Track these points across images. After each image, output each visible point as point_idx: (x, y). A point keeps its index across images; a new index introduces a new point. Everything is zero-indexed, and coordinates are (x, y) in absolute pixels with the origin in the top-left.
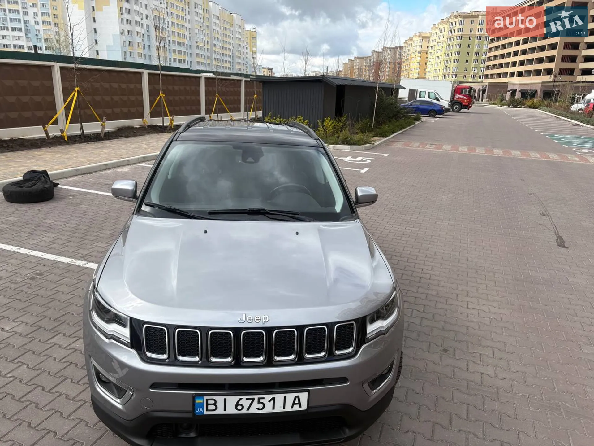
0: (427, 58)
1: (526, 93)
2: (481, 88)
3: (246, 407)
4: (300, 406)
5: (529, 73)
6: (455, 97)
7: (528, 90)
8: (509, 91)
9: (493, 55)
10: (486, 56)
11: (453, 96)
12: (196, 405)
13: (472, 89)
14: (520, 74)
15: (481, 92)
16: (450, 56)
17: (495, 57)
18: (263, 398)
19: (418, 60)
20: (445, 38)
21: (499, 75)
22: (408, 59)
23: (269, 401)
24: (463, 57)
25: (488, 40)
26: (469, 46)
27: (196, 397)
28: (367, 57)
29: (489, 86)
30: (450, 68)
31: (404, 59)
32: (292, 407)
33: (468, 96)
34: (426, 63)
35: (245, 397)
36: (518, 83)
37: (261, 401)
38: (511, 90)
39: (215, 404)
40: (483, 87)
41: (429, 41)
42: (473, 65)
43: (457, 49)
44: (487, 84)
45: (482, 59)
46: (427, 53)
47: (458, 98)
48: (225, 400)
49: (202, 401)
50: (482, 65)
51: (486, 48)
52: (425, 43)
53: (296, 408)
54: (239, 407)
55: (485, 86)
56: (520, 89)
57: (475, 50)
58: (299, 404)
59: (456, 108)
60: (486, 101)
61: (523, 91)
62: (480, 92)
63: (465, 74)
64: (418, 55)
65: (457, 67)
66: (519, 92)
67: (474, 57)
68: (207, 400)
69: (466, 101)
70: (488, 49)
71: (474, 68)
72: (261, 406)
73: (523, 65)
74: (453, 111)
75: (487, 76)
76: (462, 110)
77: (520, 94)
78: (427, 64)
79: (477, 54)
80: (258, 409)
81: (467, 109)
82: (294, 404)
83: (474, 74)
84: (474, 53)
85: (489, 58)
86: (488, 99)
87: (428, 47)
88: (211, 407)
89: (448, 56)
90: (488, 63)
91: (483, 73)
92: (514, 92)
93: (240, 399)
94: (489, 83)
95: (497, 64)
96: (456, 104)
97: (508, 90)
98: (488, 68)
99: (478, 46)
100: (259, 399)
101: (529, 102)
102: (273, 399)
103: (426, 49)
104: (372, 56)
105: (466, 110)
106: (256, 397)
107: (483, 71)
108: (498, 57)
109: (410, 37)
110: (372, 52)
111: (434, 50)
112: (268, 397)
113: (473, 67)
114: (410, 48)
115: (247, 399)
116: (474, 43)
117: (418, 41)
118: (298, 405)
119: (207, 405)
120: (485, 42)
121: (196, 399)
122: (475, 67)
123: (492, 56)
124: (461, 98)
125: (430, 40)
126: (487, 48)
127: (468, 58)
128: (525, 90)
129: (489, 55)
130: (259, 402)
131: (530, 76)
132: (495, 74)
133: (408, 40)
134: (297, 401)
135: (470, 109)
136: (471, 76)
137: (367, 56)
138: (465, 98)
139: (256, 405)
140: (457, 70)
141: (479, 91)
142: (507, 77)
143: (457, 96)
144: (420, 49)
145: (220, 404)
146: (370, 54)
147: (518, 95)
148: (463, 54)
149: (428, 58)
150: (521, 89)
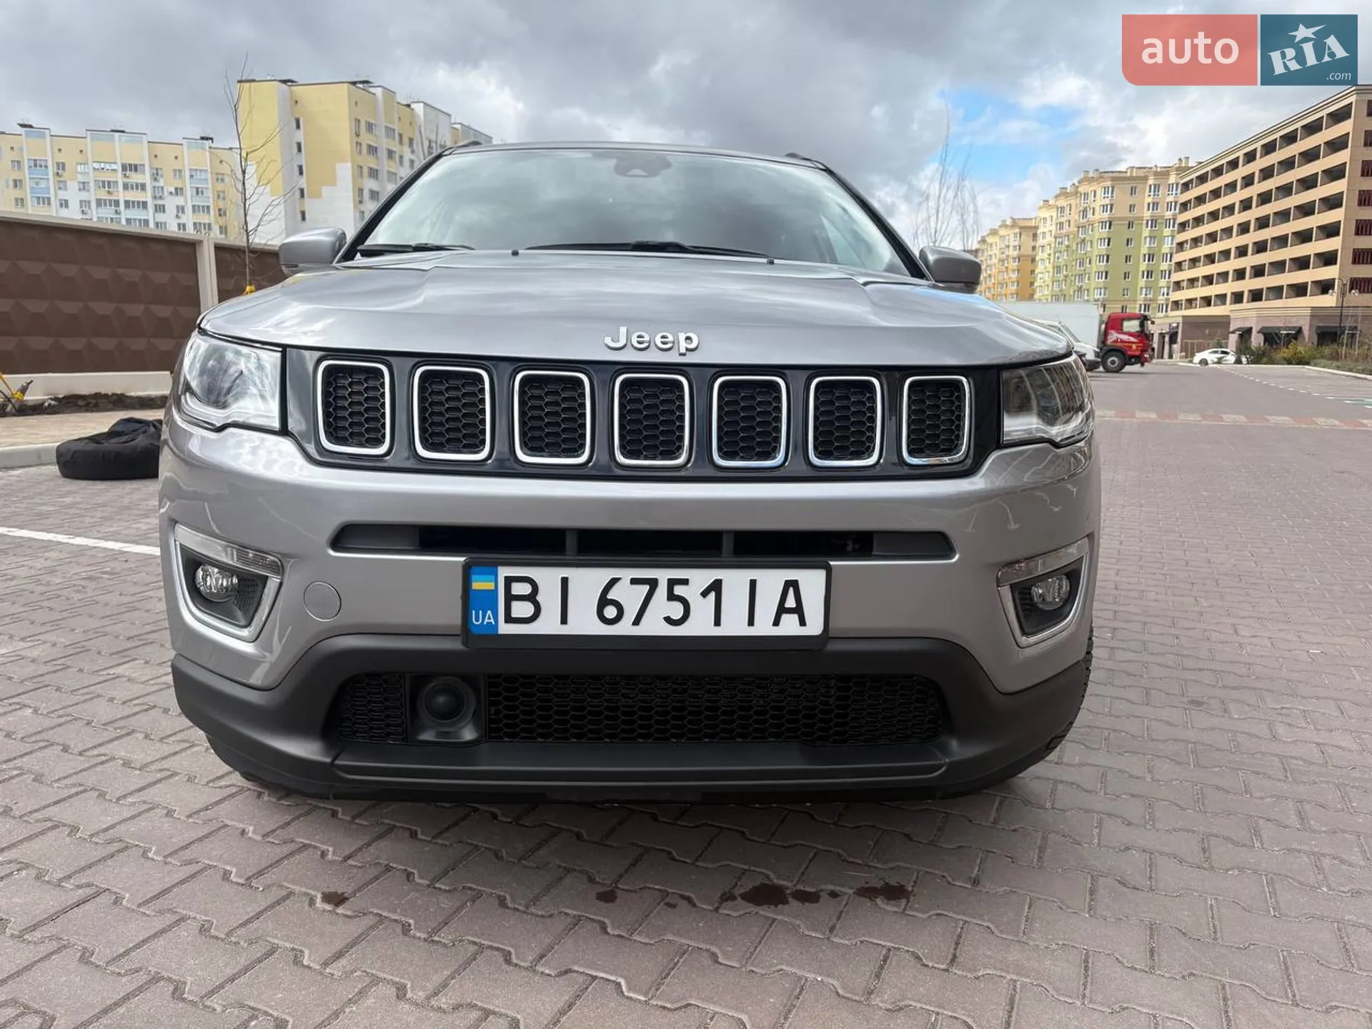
0: (1033, 272)
1: (1276, 334)
2: (1166, 330)
3: (630, 614)
4: (803, 622)
5: (1277, 292)
6: (1109, 337)
7: (1279, 328)
8: (1233, 332)
9: (1187, 258)
10: (1171, 261)
11: (1104, 337)
12: (473, 600)
13: (1148, 320)
14: (1256, 296)
15: (1167, 339)
16: (1088, 265)
17: (1194, 262)
18: (685, 582)
19: (1014, 276)
20: (1073, 229)
21: (1207, 301)
23: (705, 594)
24: (1118, 266)
25: (1174, 227)
27: (475, 569)
29: (1183, 323)
30: (1088, 290)
32: (776, 622)
33: (1139, 336)
34: (1032, 284)
35: (627, 574)
36: (1254, 313)
37: (678, 590)
38: (1238, 330)
39: (532, 598)
40: (1170, 326)
41: (1035, 236)
42: (1142, 282)
44: (1180, 320)
45: (1162, 268)
46: (1033, 260)
47: (1116, 341)
48: (565, 581)
49: (490, 586)
50: (1163, 283)
51: (1170, 245)
52: (1027, 240)
53: (790, 626)
54: (610, 612)
55: (1175, 325)
56: (1260, 327)
57: (1144, 250)
58: (799, 610)
59: (1113, 362)
60: (1181, 357)
61: (1266, 331)
62: (1164, 337)
63: (1124, 304)
65: (1105, 288)
66: (1258, 332)
67: (1143, 266)
68: (509, 581)
69: (1134, 346)
70: (1174, 245)
71: (1144, 290)
72: (676, 611)
73: (1263, 275)
74: (1107, 370)
75: (1177, 304)
76: (1128, 368)
77: (1261, 338)
78: (1036, 284)
79: (1151, 257)
80: (668, 620)
81: (1139, 365)
82: (782, 610)
83: (1147, 303)
86: (1184, 354)
87: (1034, 248)
88: (522, 609)
89: (1081, 264)
90: (1177, 277)
91: (1167, 300)
92: (1245, 334)
93: (614, 582)
94: (1184, 317)
95: (1198, 278)
96: (1110, 354)
97: (1231, 330)
98: (1178, 285)
99: (1150, 241)
100: (672, 583)
101: (1285, 352)
102: (716, 587)
103: (1030, 252)
105: (1137, 368)
106: (663, 575)
107: (1168, 294)
108: (1200, 261)
109: (991, 230)
111: (1049, 255)
112: (700, 578)
113: (1142, 288)
115: (634, 581)
116: (1141, 235)
117: (1012, 236)
118: (795, 617)
119: (510, 598)
120: (1167, 232)
121: (474, 577)
122: (1146, 288)
123: (1185, 261)
124: (1122, 341)
125: (1039, 232)
126: (1172, 244)
128: (1272, 328)
129: (1178, 257)
130: (672, 597)
131: (1281, 298)
132: (1196, 299)
133: (988, 235)
134: (791, 602)
135: (1146, 364)
136: (1138, 306)
138: (1132, 339)
139: (661, 606)
140: (1105, 294)
141: (1162, 336)
142: (1224, 303)
143: (1114, 336)
144: (1016, 253)
145: (549, 598)
147: (1257, 340)
148: (1118, 259)
149: (1036, 272)
150: (1263, 328)
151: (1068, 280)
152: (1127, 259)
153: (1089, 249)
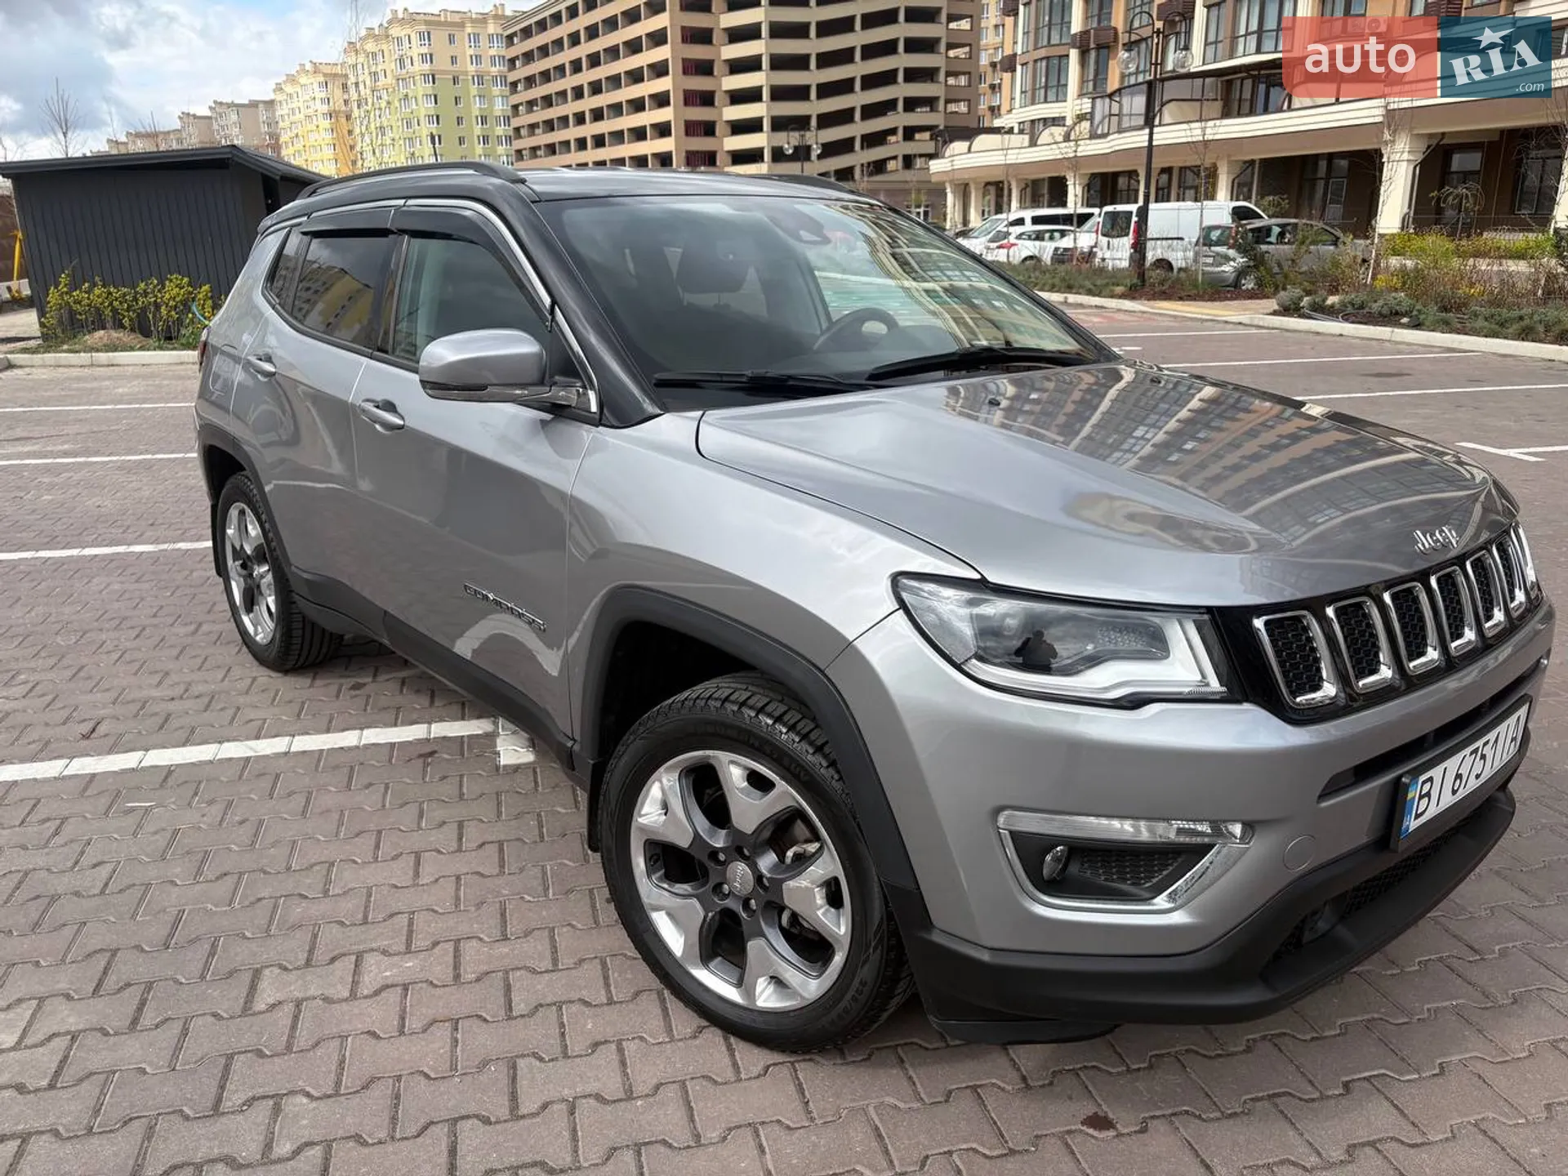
22: (297, 136)
26: (457, 100)
28: (169, 132)
31: (283, 139)
43: (428, 107)
64: (326, 124)
67: (478, 130)
84: (474, 120)
85: (517, 130)
89: (409, 124)
104: (183, 127)
110: (180, 118)
114: (294, 106)
127: (461, 131)
137: (166, 130)
144: (325, 108)
146: (177, 125)
151: (397, 146)
152: (459, 120)
153: (414, 107)
